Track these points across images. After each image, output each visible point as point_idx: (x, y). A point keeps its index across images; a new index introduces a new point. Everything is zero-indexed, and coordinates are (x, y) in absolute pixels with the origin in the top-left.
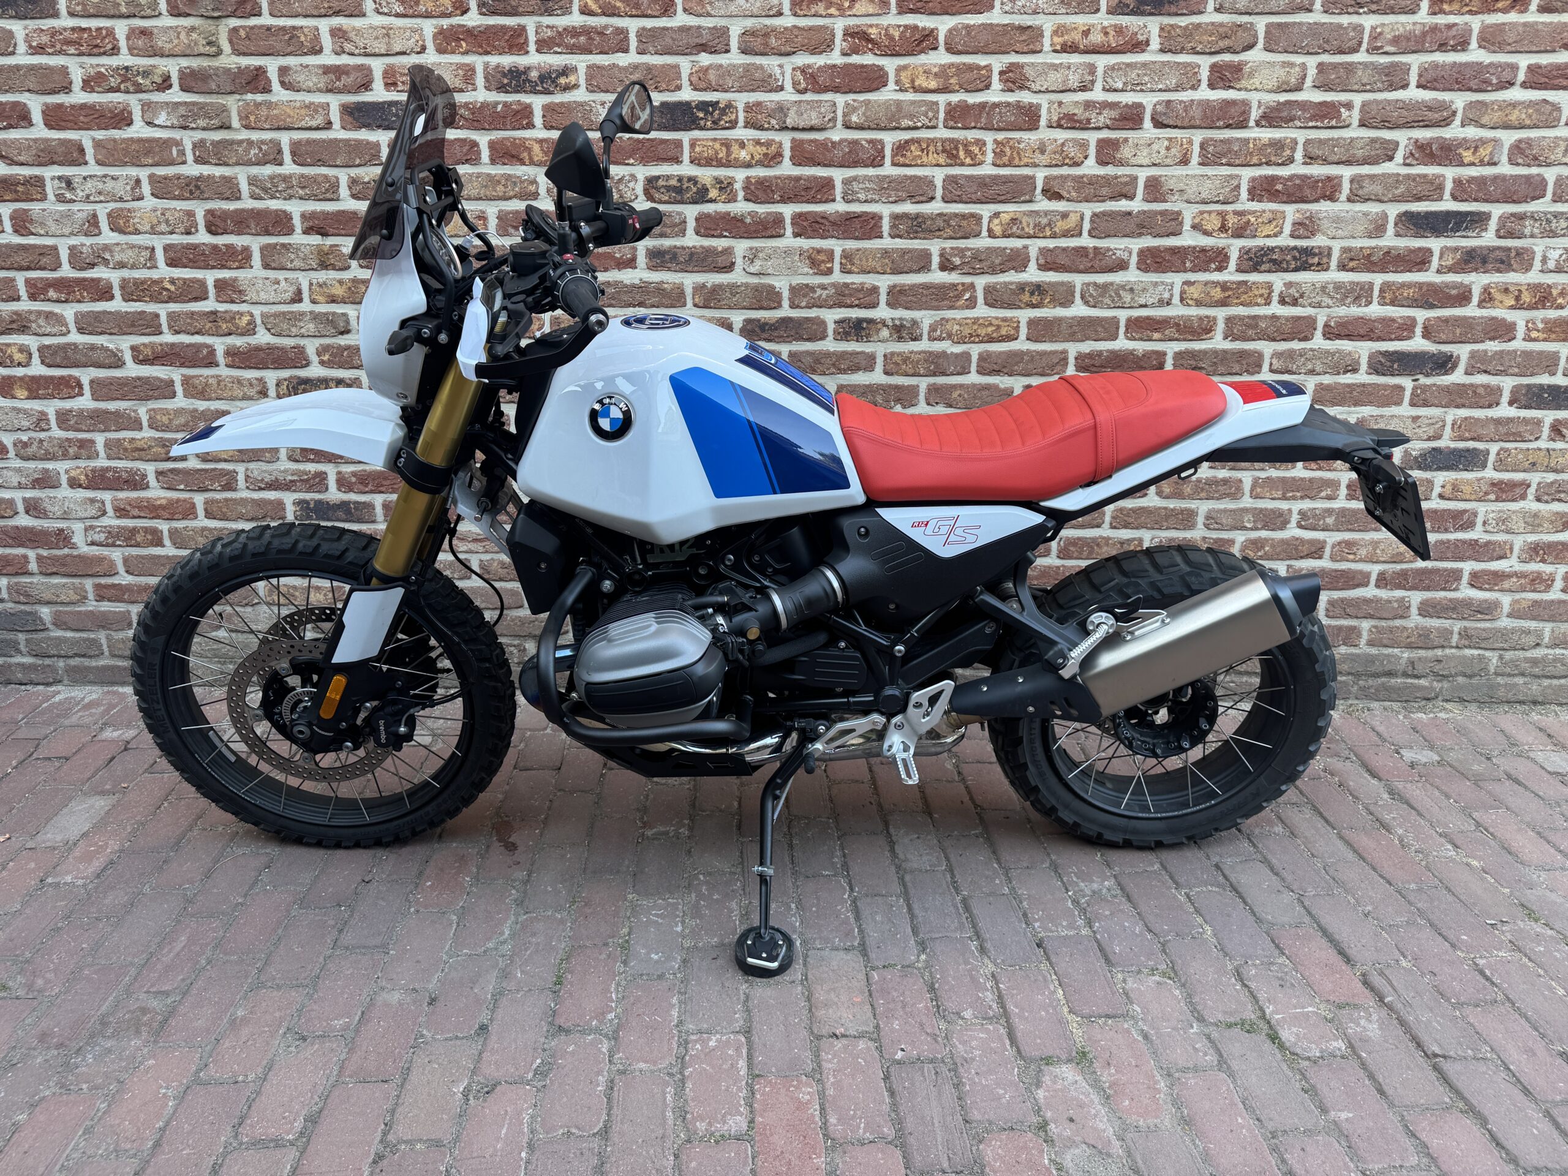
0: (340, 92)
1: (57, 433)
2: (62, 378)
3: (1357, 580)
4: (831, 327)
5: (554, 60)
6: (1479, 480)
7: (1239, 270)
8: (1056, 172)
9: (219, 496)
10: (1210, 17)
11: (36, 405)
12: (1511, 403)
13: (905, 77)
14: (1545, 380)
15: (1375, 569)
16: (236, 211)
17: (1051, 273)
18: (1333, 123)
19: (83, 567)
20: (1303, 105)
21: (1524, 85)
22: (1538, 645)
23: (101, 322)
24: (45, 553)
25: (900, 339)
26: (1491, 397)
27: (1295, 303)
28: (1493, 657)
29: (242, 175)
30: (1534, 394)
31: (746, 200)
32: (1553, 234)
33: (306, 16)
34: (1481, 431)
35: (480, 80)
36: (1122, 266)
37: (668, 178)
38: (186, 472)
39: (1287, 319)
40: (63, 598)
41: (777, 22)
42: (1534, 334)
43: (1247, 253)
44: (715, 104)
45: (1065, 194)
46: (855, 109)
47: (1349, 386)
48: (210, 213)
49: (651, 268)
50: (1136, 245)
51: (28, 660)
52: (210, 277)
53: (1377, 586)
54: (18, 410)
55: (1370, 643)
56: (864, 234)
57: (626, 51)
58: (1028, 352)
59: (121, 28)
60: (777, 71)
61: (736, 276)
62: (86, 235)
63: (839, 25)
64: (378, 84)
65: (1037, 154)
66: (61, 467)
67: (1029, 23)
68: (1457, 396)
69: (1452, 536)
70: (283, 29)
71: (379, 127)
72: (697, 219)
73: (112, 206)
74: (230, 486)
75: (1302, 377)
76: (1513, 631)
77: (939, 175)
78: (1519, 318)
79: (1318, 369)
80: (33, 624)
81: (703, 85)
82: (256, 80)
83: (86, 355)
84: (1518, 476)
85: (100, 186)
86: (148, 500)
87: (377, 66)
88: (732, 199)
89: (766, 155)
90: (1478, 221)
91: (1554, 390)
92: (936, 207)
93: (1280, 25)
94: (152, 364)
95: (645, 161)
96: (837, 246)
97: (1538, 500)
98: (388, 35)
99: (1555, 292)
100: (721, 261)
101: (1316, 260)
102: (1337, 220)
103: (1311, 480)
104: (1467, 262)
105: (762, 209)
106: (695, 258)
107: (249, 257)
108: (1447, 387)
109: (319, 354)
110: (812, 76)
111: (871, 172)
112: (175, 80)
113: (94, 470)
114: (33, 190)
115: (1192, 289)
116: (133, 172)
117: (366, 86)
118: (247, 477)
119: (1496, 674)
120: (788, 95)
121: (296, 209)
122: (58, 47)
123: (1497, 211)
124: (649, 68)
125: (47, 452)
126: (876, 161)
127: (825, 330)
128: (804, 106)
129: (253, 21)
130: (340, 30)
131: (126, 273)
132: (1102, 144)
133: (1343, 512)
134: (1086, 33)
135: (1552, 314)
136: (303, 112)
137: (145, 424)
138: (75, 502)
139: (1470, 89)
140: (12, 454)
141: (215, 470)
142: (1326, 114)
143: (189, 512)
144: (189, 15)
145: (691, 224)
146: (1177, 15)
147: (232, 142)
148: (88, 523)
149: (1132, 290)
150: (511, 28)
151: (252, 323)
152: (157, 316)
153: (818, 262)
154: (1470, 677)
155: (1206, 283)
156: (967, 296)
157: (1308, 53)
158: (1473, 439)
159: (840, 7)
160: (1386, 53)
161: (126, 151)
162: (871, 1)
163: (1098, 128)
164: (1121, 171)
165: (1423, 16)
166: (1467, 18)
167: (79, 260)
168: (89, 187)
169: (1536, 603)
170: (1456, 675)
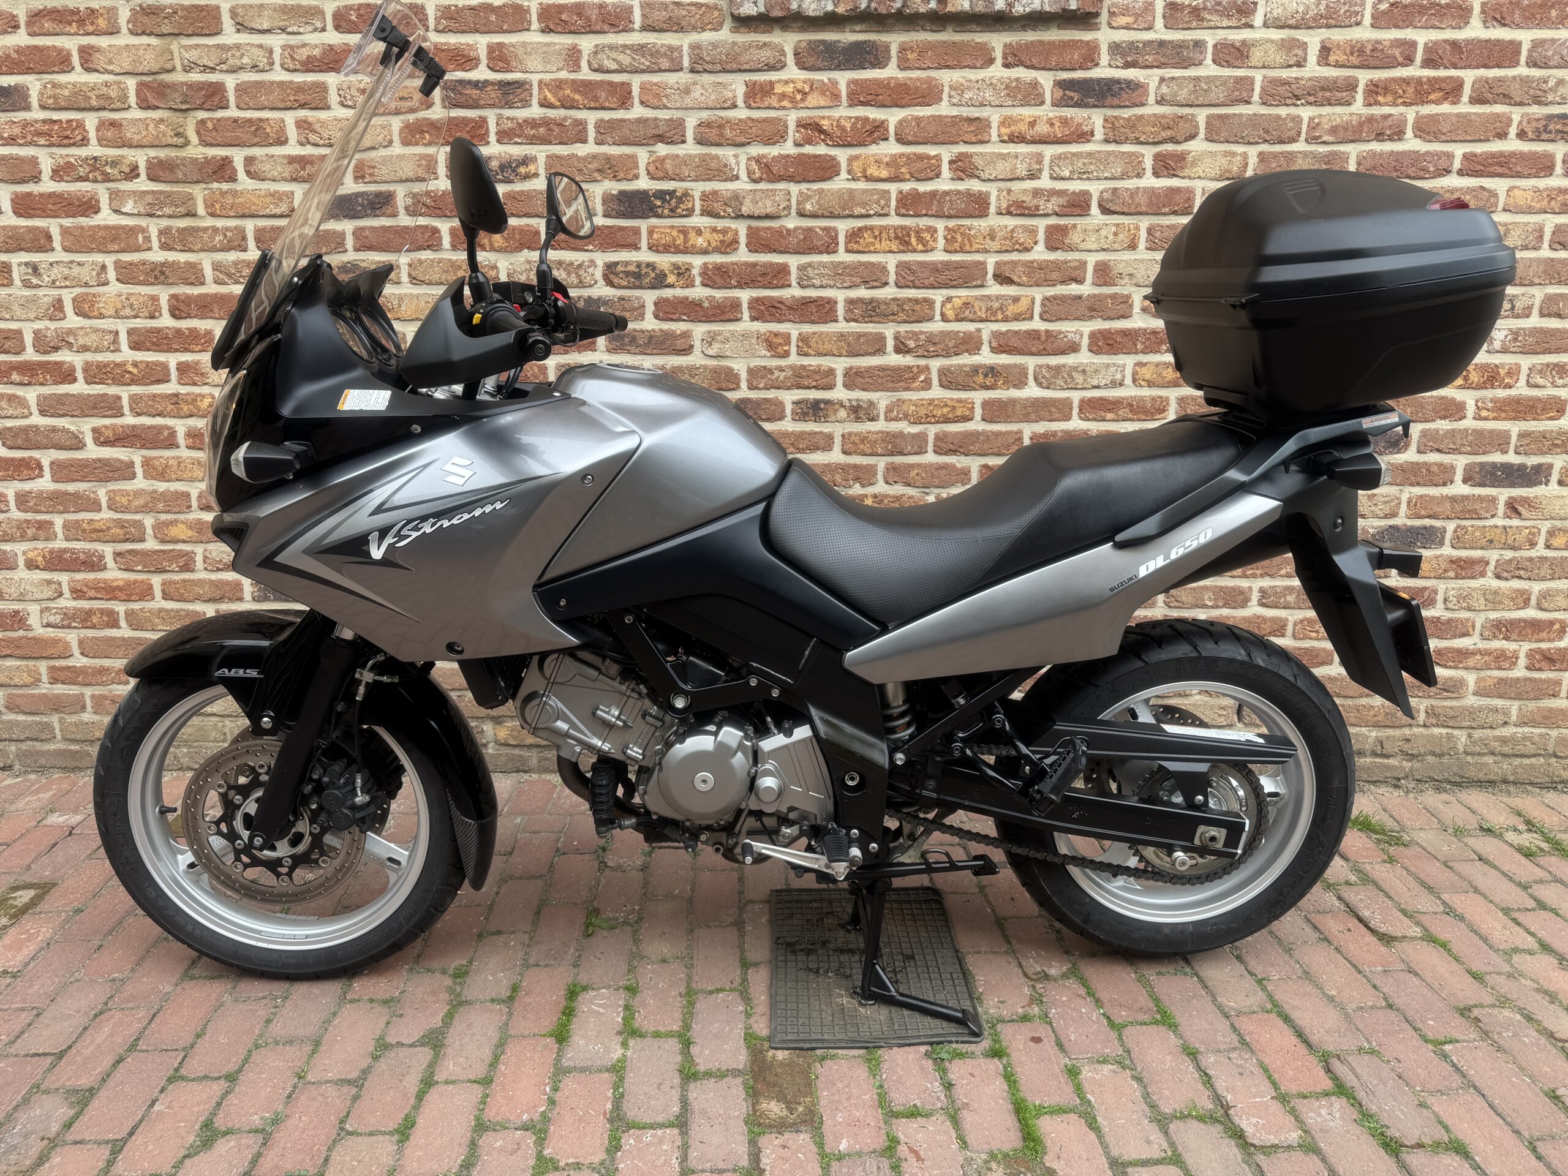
0: (303, 180)
1: (16, 514)
2: (22, 460)
4: (789, 409)
5: (516, 151)
6: (1437, 557)
8: (1006, 257)
9: (177, 577)
10: (1152, 109)
12: (1465, 481)
13: (857, 166)
14: (1497, 458)
16: (200, 296)
17: (1004, 356)
19: (37, 649)
21: (1460, 173)
22: (1506, 723)
23: (63, 404)
24: (1, 635)
25: (858, 419)
26: (1444, 476)
28: (1461, 736)
29: (206, 262)
30: (1487, 472)
31: (704, 285)
33: (272, 109)
34: (1436, 509)
36: (1074, 348)
37: (627, 263)
38: (145, 553)
40: (16, 680)
41: (732, 114)
42: (1484, 413)
44: (672, 193)
45: (1015, 279)
46: (808, 198)
48: (174, 297)
49: (610, 351)
50: (1087, 327)
52: (172, 360)
56: (820, 318)
57: (584, 141)
58: (984, 432)
59: (91, 121)
60: (733, 161)
61: (695, 359)
62: (51, 319)
63: (792, 117)
64: (350, 178)
65: (988, 240)
66: (19, 549)
67: (977, 115)
68: (1412, 475)
70: (250, 121)
71: (345, 217)
72: (656, 304)
73: (77, 291)
74: (188, 567)
76: (1480, 709)
77: (891, 262)
78: (1469, 398)
81: (660, 174)
82: (222, 170)
83: (47, 437)
84: (1477, 554)
85: (66, 271)
86: (105, 581)
88: (690, 285)
89: (722, 242)
91: (1507, 468)
92: (889, 292)
93: (1220, 116)
94: (113, 446)
95: (604, 247)
96: (794, 330)
97: (1498, 577)
99: (1502, 372)
100: (680, 344)
105: (719, 294)
106: (654, 341)
108: (1401, 465)
110: (767, 166)
111: (825, 258)
112: (142, 170)
113: (51, 552)
115: (1144, 370)
116: (99, 258)
118: (205, 558)
119: (1466, 753)
120: (743, 185)
122: (29, 138)
124: (608, 158)
126: (830, 248)
127: (783, 410)
128: (758, 195)
129: (220, 114)
130: (305, 122)
131: (89, 357)
132: (1051, 231)
134: (1032, 124)
135: (1501, 393)
136: (268, 200)
137: (104, 504)
138: (32, 583)
139: (1408, 177)
141: (173, 551)
143: (146, 593)
144: (158, 108)
145: (650, 308)
146: (1120, 107)
147: (197, 229)
148: (44, 605)
149: (1084, 372)
150: (472, 120)
152: (119, 398)
153: (775, 345)
154: (1441, 756)
155: (1157, 365)
156: (922, 378)
157: (1249, 143)
158: (1429, 517)
159: (793, 100)
160: (1324, 143)
161: (93, 238)
162: (823, 93)
163: (1046, 215)
164: (1070, 256)
165: (1358, 107)
166: (1402, 109)
167: (42, 343)
168: (56, 272)
169: (1501, 680)
170: (1425, 754)
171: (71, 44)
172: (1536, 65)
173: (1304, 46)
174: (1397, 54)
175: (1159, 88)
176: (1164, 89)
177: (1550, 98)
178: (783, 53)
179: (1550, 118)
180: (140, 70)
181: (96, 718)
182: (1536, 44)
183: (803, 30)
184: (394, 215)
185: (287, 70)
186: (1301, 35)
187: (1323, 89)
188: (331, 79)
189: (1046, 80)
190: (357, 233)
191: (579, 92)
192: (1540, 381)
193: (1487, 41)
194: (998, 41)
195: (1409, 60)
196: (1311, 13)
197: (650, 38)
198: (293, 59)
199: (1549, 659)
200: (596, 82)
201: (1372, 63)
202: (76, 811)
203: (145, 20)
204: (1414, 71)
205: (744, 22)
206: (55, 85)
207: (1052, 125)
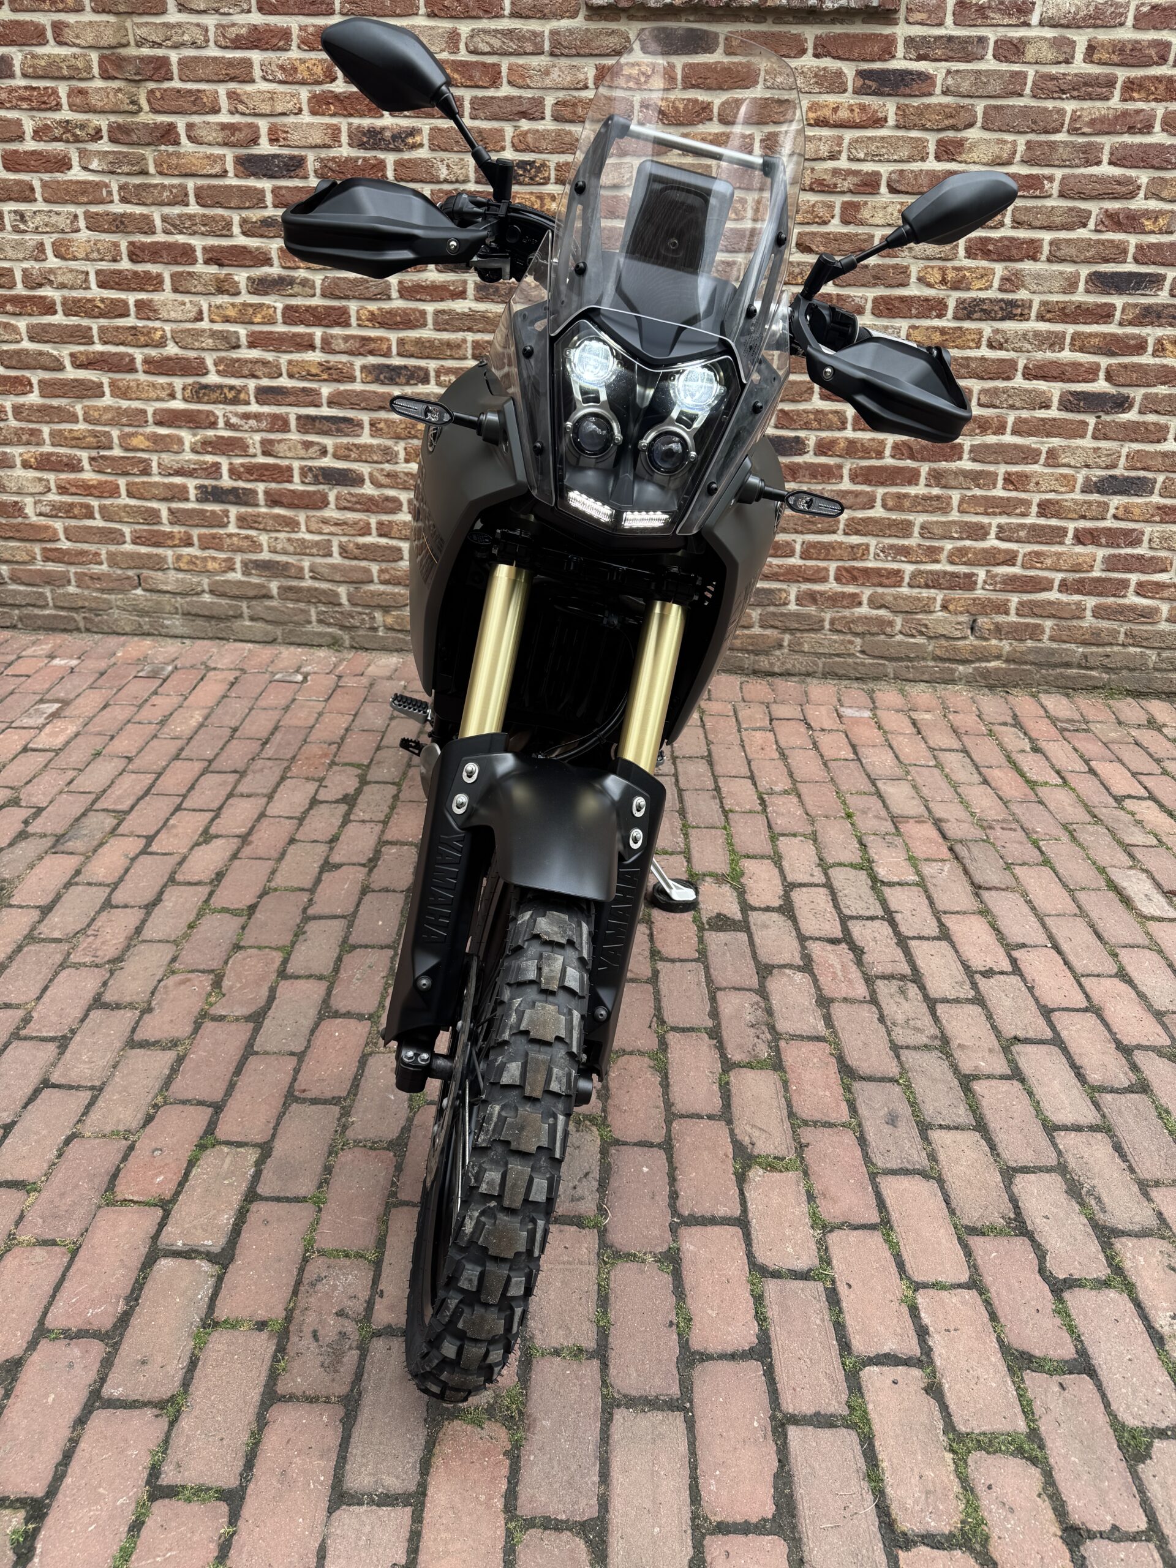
0: (233, 145)
1: (13, 423)
2: (16, 378)
3: (1044, 585)
5: (405, 123)
6: (1146, 504)
7: (956, 318)
8: (808, 229)
9: (138, 480)
10: (938, 99)
15: (1058, 577)
16: (152, 243)
18: (1038, 193)
19: (33, 534)
23: (47, 332)
26: (1160, 434)
27: (1001, 347)
28: (1153, 655)
29: (156, 214)
33: (208, 81)
34: (1150, 463)
35: (344, 138)
38: (113, 459)
39: (993, 361)
40: (18, 558)
41: (583, 94)
43: (964, 301)
44: (532, 163)
45: (814, 248)
47: (1043, 419)
48: (131, 243)
49: (478, 299)
50: (871, 293)
52: (131, 298)
53: (1060, 591)
55: (1052, 639)
59: (63, 89)
62: (35, 260)
63: (637, 98)
64: (264, 140)
66: (16, 451)
67: (786, 97)
68: (1132, 432)
69: (1123, 551)
70: (190, 91)
71: (265, 176)
73: (55, 236)
74: (146, 472)
75: (1004, 411)
76: (1170, 634)
79: (1017, 404)
81: (523, 147)
82: (168, 134)
83: (35, 359)
85: (47, 219)
86: (83, 481)
87: (263, 125)
90: (1156, 281)
93: (996, 107)
94: (86, 369)
98: (272, 98)
101: (1019, 311)
102: (1038, 277)
103: (1008, 499)
104: (1145, 316)
107: (161, 282)
108: (1124, 423)
109: (216, 364)
112: (105, 133)
113: (41, 454)
116: (72, 209)
117: (255, 141)
118: (159, 464)
119: (1155, 669)
121: (198, 243)
122: (14, 102)
123: (1171, 273)
124: (480, 132)
129: (166, 85)
130: (234, 93)
131: (66, 293)
132: (846, 206)
133: (1033, 527)
134: (835, 110)
136: (205, 161)
137: (81, 418)
138: (27, 479)
139: (1153, 167)
141: (134, 457)
142: (1033, 186)
143: (114, 492)
144: (116, 78)
146: (911, 96)
147: (150, 186)
148: (37, 497)
151: (163, 337)
152: (90, 329)
154: (1134, 670)
155: (927, 329)
157: (1019, 132)
158: (1143, 469)
159: (637, 82)
160: (1084, 134)
161: (67, 192)
162: (662, 76)
163: (843, 192)
164: (861, 230)
165: (1115, 102)
166: (1153, 104)
167: (30, 281)
168: (38, 220)
170: (1121, 669)
171: (44, 19)
173: (1072, 44)
174: (1153, 52)
175: (945, 79)
176: (950, 81)
178: (628, 40)
180: (102, 43)
181: (78, 591)
183: (645, 19)
184: (305, 177)
185: (220, 47)
186: (1071, 34)
187: (1086, 84)
188: (256, 56)
189: (849, 70)
190: (275, 191)
191: (457, 71)
194: (810, 33)
195: (1163, 60)
196: (1082, 14)
197: (517, 24)
198: (224, 37)
200: (472, 63)
201: (1131, 61)
202: (71, 657)
204: (1166, 70)
205: (596, 12)
206: (34, 56)
207: (852, 111)
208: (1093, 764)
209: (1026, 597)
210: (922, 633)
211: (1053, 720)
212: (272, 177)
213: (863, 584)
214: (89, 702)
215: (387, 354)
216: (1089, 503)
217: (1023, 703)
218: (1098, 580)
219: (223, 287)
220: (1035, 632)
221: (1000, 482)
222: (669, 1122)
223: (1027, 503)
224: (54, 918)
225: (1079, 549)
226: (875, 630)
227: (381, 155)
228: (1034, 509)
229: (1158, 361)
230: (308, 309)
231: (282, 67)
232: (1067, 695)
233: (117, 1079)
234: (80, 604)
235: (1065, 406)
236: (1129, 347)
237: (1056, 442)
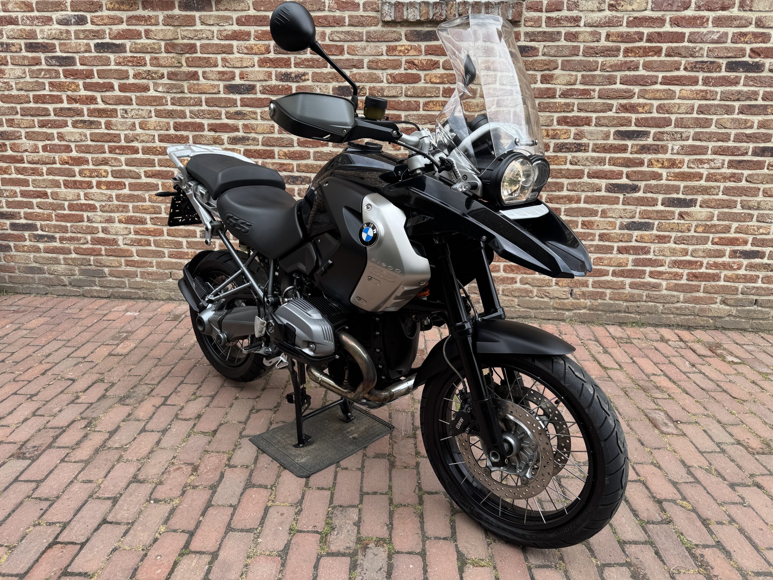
0: (224, 80)
1: (116, 202)
2: (119, 182)
3: (604, 273)
5: (301, 70)
6: (651, 234)
9: (173, 228)
10: (540, 58)
11: (108, 192)
12: (662, 205)
13: (428, 78)
14: (675, 196)
15: (611, 269)
16: (185, 122)
18: (588, 97)
19: (122, 253)
20: (577, 90)
21: (661, 83)
22: (678, 302)
23: (134, 162)
24: (108, 247)
26: (654, 202)
27: (576, 164)
28: (660, 307)
29: (187, 110)
30: (671, 201)
32: (675, 140)
33: (213, 54)
34: (650, 215)
35: (274, 77)
39: (573, 170)
40: (113, 265)
41: (381, 58)
42: (670, 178)
43: (557, 144)
46: (409, 89)
47: (598, 196)
48: (175, 123)
51: (98, 288)
53: (612, 276)
54: (102, 194)
55: (610, 299)
59: (148, 57)
60: (381, 75)
62: (131, 130)
63: (404, 59)
64: (237, 78)
66: (116, 215)
68: (641, 202)
69: (641, 257)
70: (205, 58)
71: (237, 93)
73: (141, 120)
75: (580, 193)
76: (668, 296)
78: (664, 172)
79: (586, 190)
80: (101, 275)
82: (194, 76)
83: (128, 174)
84: (667, 234)
85: (137, 112)
86: (147, 228)
87: (237, 72)
90: (646, 134)
91: (679, 200)
93: (567, 61)
94: (151, 178)
97: (675, 243)
98: (241, 61)
99: (677, 162)
101: (583, 148)
102: (591, 133)
103: (584, 233)
104: (642, 150)
107: (188, 139)
108: (637, 198)
110: (394, 77)
111: (415, 113)
112: (166, 75)
113: (128, 217)
114: (113, 114)
116: (149, 108)
117: (233, 78)
119: (662, 313)
120: (385, 84)
121: (206, 122)
122: (126, 63)
123: (653, 131)
124: (335, 74)
125: (111, 209)
126: (417, 109)
128: (390, 88)
129: (194, 55)
130: (225, 58)
131: (144, 144)
133: (597, 246)
135: (677, 170)
136: (210, 87)
137: (147, 200)
138: (120, 228)
139: (640, 85)
140: (98, 210)
142: (585, 93)
143: (161, 233)
144: (172, 53)
146: (528, 56)
147: (185, 98)
148: (124, 236)
150: (285, 59)
152: (154, 160)
154: (652, 313)
157: (578, 71)
158: (648, 218)
159: (404, 53)
160: (607, 71)
161: (147, 100)
162: (415, 50)
165: (621, 57)
166: (638, 58)
167: (128, 139)
168: (133, 113)
169: (676, 284)
170: (645, 313)
171: (141, 29)
172: (691, 42)
173: (600, 34)
174: (636, 36)
175: (543, 49)
176: (545, 50)
177: (697, 55)
178: (401, 35)
179: (697, 62)
180: (166, 38)
181: (141, 280)
182: (691, 34)
183: (408, 26)
184: (256, 94)
185: (219, 39)
186: (599, 30)
187: (607, 50)
188: (235, 43)
190: (242, 100)
191: (324, 48)
192: (692, 166)
193: (672, 32)
195: (641, 40)
196: (603, 21)
197: (351, 29)
198: (221, 35)
199: (696, 277)
200: (331, 45)
201: (626, 41)
202: (136, 311)
203: (169, 20)
204: (643, 44)
205: (386, 24)
206: (135, 44)
208: (635, 359)
209: (596, 279)
210: (547, 296)
211: (613, 338)
212: (240, 93)
213: (517, 273)
214: (142, 333)
215: (292, 171)
216: (624, 234)
217: (599, 331)
218: (630, 270)
219: (217, 142)
220: (602, 296)
221: (580, 225)
222: (424, 542)
223: (594, 235)
224: (116, 437)
225: (620, 256)
226: (524, 295)
227: (290, 84)
228: (597, 237)
229: (650, 169)
230: (255, 151)
231: (246, 48)
232: (620, 326)
233: (141, 519)
234: (142, 286)
235: (608, 190)
236: (636, 163)
237: (605, 206)
